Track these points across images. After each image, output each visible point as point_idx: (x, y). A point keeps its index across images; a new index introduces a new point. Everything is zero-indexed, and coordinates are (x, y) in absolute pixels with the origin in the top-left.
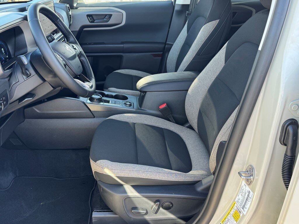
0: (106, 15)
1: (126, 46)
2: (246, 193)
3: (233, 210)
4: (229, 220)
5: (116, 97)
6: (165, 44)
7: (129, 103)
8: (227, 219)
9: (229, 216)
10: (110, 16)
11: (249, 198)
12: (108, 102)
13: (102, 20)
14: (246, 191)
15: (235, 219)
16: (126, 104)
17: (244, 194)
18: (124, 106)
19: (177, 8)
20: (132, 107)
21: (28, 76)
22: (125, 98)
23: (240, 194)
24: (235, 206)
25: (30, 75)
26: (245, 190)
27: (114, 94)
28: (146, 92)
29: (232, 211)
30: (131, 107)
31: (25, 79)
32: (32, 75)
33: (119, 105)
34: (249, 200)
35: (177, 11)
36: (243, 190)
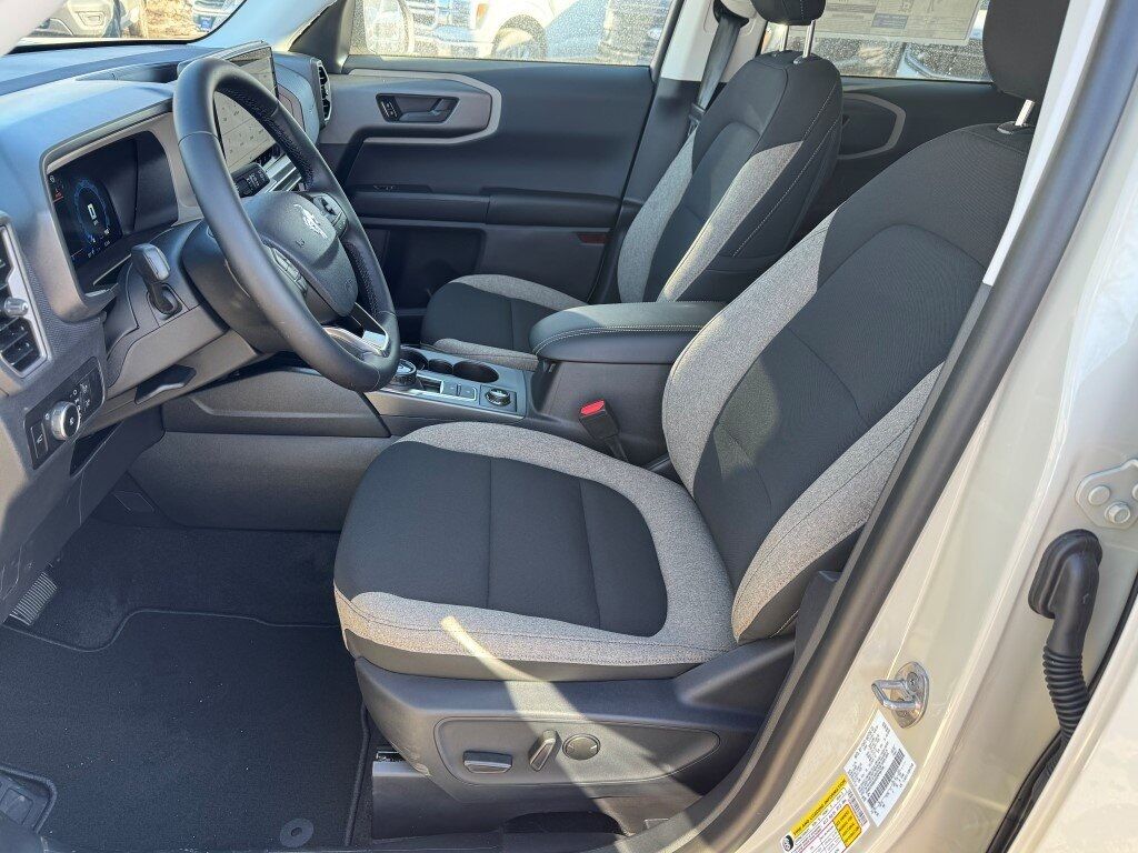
0: (439, 99)
1: (496, 201)
2: (885, 755)
3: (835, 801)
4: (818, 832)
5: (461, 371)
6: (620, 201)
7: (504, 392)
8: (811, 827)
9: (821, 817)
10: (453, 101)
11: (896, 774)
12: (436, 387)
13: (426, 114)
14: (889, 749)
15: (842, 832)
16: (491, 397)
17: (878, 755)
18: (485, 401)
19: (661, 92)
20: (511, 406)
21: (171, 311)
22: (487, 375)
23: (864, 753)
24: (844, 791)
25: (179, 308)
26: (882, 742)
27: (453, 361)
28: (558, 363)
29: (832, 804)
30: (507, 407)
31: (161, 323)
32: (185, 309)
33: (470, 396)
34: (897, 782)
35: (663, 101)
36: (878, 740)
